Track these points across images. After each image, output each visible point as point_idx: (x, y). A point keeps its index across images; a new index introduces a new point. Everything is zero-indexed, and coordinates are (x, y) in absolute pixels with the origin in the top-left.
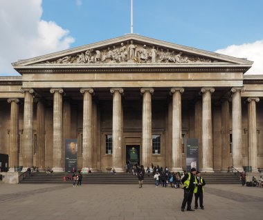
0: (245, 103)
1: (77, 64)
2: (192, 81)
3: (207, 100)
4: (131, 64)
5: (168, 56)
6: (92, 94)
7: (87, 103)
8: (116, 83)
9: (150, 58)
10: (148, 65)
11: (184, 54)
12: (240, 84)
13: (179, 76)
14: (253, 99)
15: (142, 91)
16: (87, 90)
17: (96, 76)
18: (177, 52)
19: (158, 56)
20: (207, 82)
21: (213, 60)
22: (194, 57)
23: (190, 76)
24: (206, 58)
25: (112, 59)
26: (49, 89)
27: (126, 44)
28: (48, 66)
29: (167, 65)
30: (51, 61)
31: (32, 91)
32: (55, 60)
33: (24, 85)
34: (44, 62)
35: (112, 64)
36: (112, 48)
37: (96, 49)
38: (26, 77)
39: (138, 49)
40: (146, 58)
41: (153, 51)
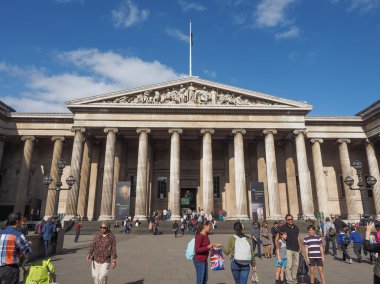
0: (309, 143)
1: (134, 104)
2: (254, 122)
3: (269, 142)
4: (191, 105)
5: (228, 98)
6: (148, 134)
7: (143, 143)
8: (175, 123)
9: (210, 100)
10: (209, 106)
11: (244, 97)
12: (303, 126)
13: (240, 118)
14: (317, 139)
15: (202, 131)
16: (144, 129)
17: (154, 117)
18: (237, 94)
19: (218, 98)
20: (270, 124)
21: (273, 103)
22: (253, 99)
23: (251, 118)
24: (266, 101)
25: (171, 100)
26: (103, 128)
27: (186, 86)
28: (104, 105)
29: (227, 107)
30: (107, 100)
31: (84, 130)
32: (112, 100)
33: (76, 124)
34: (101, 101)
35: (171, 105)
36: (171, 89)
37: (155, 90)
38: (78, 116)
39: (198, 91)
40: (206, 99)
41: (213, 92)
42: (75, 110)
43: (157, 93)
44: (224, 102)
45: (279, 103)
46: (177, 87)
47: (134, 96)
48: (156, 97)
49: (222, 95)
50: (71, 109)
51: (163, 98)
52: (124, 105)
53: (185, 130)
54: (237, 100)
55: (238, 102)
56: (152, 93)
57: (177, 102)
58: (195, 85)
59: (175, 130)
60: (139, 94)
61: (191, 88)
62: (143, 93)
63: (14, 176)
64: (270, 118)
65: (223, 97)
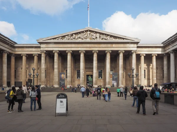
1: (65, 40)
2: (115, 48)
3: (121, 56)
4: (88, 40)
5: (104, 37)
6: (71, 53)
7: (69, 57)
8: (82, 48)
9: (96, 38)
10: (95, 41)
11: (111, 36)
12: (136, 49)
13: (109, 45)
14: (143, 54)
15: (93, 52)
16: (69, 51)
17: (73, 45)
18: (108, 35)
19: (100, 37)
20: (121, 48)
21: (123, 39)
22: (115, 37)
23: (114, 45)
24: (121, 38)
26: (53, 51)
27: (86, 31)
28: (52, 41)
29: (104, 41)
30: (53, 39)
31: (45, 52)
32: (55, 38)
33: (42, 49)
34: (51, 39)
35: (80, 40)
38: (42, 46)
39: (91, 34)
40: (95, 38)
41: (98, 34)
43: (74, 35)
44: (102, 39)
45: (126, 39)
47: (64, 37)
48: (74, 37)
49: (102, 35)
50: (39, 42)
51: (76, 37)
52: (60, 41)
53: (86, 51)
55: (109, 38)
56: (72, 35)
57: (82, 39)
58: (90, 31)
59: (82, 51)
60: (66, 35)
61: (89, 32)
62: (68, 35)
63: (20, 70)
64: (122, 45)
65: (102, 36)
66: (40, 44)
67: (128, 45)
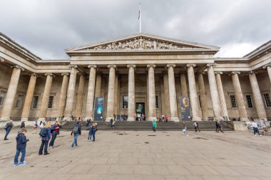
1: (107, 50)
2: (181, 60)
4: (141, 50)
5: (163, 45)
6: (115, 68)
7: (112, 74)
8: (131, 62)
9: (153, 47)
10: (152, 50)
11: (174, 44)
12: (213, 61)
13: (172, 57)
15: (148, 66)
16: (112, 65)
17: (118, 58)
18: (169, 43)
19: (157, 45)
20: (191, 61)
21: (193, 47)
22: (180, 45)
23: (179, 57)
24: (188, 46)
25: (128, 47)
26: (88, 65)
27: (137, 38)
28: (88, 51)
29: (164, 50)
30: (90, 48)
31: (76, 66)
32: (93, 48)
33: (72, 63)
34: (86, 49)
35: (128, 50)
36: (128, 40)
37: (119, 41)
38: (73, 58)
39: (145, 42)
40: (150, 46)
41: (155, 42)
42: (70, 54)
43: (120, 43)
44: (162, 48)
45: (197, 47)
46: (132, 40)
47: (106, 45)
48: (120, 46)
50: (68, 54)
51: (124, 46)
52: (100, 50)
53: (137, 65)
54: (170, 46)
56: (117, 43)
57: (132, 48)
58: (143, 37)
59: (131, 65)
60: (108, 44)
61: (141, 40)
62: (111, 43)
64: (191, 57)
65: (161, 45)
66: (70, 56)
67: (200, 56)
